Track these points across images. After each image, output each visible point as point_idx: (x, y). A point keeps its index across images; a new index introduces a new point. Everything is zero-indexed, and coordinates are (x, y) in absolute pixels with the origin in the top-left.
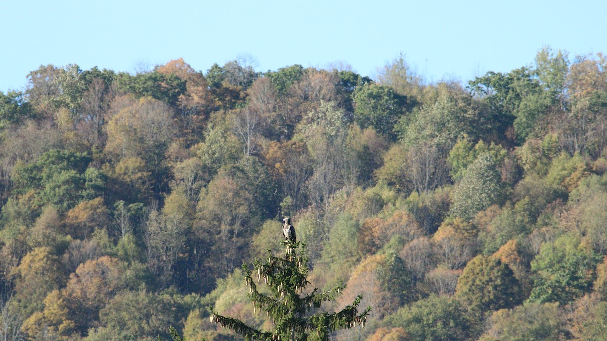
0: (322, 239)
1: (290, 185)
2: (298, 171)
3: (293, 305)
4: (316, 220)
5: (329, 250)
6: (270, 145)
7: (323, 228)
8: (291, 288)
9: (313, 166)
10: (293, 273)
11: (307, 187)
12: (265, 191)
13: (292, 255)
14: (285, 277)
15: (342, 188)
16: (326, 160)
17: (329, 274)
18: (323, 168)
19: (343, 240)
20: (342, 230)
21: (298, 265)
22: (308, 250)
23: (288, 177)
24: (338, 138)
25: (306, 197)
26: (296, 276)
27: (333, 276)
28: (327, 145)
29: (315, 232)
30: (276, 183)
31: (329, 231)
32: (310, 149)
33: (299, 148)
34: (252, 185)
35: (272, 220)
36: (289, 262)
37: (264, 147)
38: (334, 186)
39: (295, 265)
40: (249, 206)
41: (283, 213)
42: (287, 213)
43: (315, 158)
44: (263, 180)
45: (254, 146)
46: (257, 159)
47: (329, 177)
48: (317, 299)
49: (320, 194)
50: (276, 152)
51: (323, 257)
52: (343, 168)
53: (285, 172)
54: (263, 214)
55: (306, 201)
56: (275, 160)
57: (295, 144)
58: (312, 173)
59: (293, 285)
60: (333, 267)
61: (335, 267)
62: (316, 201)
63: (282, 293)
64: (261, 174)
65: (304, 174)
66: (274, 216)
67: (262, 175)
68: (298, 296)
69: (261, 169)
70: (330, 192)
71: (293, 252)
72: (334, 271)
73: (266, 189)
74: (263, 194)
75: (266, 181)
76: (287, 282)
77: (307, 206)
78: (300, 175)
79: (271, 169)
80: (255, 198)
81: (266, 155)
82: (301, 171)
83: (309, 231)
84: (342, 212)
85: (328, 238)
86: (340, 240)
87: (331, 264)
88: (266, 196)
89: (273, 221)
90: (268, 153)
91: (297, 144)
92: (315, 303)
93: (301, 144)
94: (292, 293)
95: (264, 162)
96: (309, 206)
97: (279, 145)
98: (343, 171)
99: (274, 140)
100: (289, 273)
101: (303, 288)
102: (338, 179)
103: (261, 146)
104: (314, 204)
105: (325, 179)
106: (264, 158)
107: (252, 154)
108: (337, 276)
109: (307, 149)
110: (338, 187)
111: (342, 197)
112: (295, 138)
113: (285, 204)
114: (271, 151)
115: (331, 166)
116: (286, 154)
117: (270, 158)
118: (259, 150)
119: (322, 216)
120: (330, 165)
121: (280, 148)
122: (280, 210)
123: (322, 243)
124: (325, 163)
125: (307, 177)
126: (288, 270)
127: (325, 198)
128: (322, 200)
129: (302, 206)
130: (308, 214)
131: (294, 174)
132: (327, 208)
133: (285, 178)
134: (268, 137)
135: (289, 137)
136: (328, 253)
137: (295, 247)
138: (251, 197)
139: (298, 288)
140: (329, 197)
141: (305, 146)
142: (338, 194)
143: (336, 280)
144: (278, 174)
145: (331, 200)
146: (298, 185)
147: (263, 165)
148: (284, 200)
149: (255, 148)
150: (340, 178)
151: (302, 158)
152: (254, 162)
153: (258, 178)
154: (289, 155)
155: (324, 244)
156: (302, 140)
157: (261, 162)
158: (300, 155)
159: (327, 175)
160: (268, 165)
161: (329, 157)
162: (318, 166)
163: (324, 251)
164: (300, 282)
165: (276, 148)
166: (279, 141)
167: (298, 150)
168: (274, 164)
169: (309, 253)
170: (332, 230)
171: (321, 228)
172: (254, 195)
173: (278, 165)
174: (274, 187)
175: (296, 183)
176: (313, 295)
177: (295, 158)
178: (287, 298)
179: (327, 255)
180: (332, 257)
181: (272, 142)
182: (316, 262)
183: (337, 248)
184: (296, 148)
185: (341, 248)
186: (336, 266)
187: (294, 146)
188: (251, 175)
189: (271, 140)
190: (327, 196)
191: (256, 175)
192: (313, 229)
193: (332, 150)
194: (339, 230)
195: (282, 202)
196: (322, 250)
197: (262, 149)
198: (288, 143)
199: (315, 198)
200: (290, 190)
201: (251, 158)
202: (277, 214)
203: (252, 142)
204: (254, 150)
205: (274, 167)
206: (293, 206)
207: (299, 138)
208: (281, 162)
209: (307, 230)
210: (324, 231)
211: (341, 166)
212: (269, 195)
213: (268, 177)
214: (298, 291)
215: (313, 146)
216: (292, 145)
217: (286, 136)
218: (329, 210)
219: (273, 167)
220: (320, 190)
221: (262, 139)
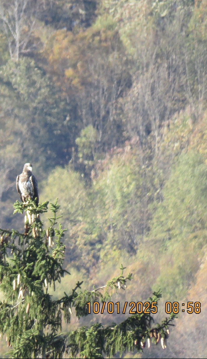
0: (151, 200)
1: (91, 107)
2: (104, 83)
3: (41, 312)
4: (140, 166)
5: (163, 219)
6: (53, 38)
7: (152, 180)
8: (36, 283)
9: (131, 73)
10: (39, 257)
11: (121, 109)
12: (49, 118)
13: (37, 225)
14: (24, 263)
15: (184, 108)
16: (153, 61)
17: (163, 260)
18: (148, 75)
19: (186, 201)
20: (185, 182)
21: (47, 244)
22: (127, 220)
23: (88, 93)
24: (174, 22)
25: (119, 127)
26: (43, 262)
27: (170, 263)
28: (157, 35)
29: (138, 188)
30: (67, 104)
31: (162, 185)
32: (126, 41)
33: (106, 40)
34: (26, 107)
35: (63, 167)
36: (31, 237)
37: (44, 40)
38: (169, 105)
39: (41, 243)
40: (22, 145)
41: (80, 155)
42: (87, 155)
43: (135, 57)
44: (45, 99)
45: (26, 40)
46: (33, 63)
47: (160, 90)
48: (82, 301)
49: (144, 120)
50: (67, 48)
51: (154, 231)
52: (184, 73)
53: (84, 83)
54: (48, 159)
55: (121, 134)
56: (64, 63)
57: (98, 33)
58: (129, 85)
59: (38, 278)
60: (170, 249)
61: (174, 247)
62: (138, 133)
63: (21, 293)
64: (40, 89)
65: (114, 85)
66: (67, 163)
67: (43, 90)
68: (48, 296)
69: (40, 81)
70: (162, 118)
71: (38, 220)
72: (172, 254)
73: (50, 115)
74: (46, 125)
75: (51, 101)
76: (29, 272)
77: (123, 142)
78: (109, 88)
79: (58, 80)
80: (32, 130)
81: (48, 55)
82: (111, 81)
83: (128, 187)
84: (184, 151)
85: (160, 198)
86: (183, 201)
87: (168, 243)
88: (49, 127)
89: (65, 171)
90: (52, 51)
91: (103, 35)
92: (78, 308)
93: (110, 33)
94: (38, 290)
95: (45, 67)
96: (127, 142)
97: (70, 36)
98: (183, 79)
99: (61, 27)
100: (33, 257)
101: (57, 282)
102: (175, 93)
103: (38, 39)
104: (135, 139)
105: (152, 94)
106: (45, 61)
107: (25, 55)
108: (179, 261)
109: (120, 42)
110: (176, 107)
111: (185, 126)
112: (98, 24)
113: (84, 140)
114: (56, 48)
115: (163, 72)
116: (83, 52)
117: (55, 61)
118: (35, 48)
119: (150, 158)
120: (161, 69)
121: (72, 42)
122: (77, 151)
123: (150, 206)
124: (151, 66)
125: (122, 91)
126: (31, 251)
127: (153, 127)
128: (148, 131)
129: (114, 143)
130: (123, 158)
131: (97, 87)
132: (158, 146)
133: (83, 94)
134: (52, 22)
135: (88, 22)
136: (162, 224)
137: (40, 212)
138: (24, 129)
139: (48, 281)
140: (160, 126)
141: (116, 36)
142: (177, 119)
143: (176, 271)
144: (70, 88)
145: (165, 130)
146: (106, 106)
147: (44, 74)
148: (83, 133)
149: (30, 43)
150: (179, 92)
151: (113, 58)
152: (28, 68)
153: (35, 95)
154: (89, 54)
155: (155, 209)
156: (110, 27)
157: (39, 68)
158: (107, 53)
159: (156, 85)
160: (53, 73)
161: (158, 56)
162: (140, 71)
163: (154, 220)
164: (52, 271)
165: (65, 42)
166: (70, 29)
167: (104, 44)
168: (63, 71)
169: (129, 224)
170: (168, 184)
171: (148, 180)
172: (29, 125)
173: (69, 72)
174: (64, 110)
175: (102, 101)
176: (74, 295)
177: (99, 59)
178: (29, 301)
179: (159, 228)
180: (169, 230)
181: (58, 32)
182: (142, 239)
183: (177, 213)
184: (100, 41)
185: (184, 215)
186: (176, 245)
187: (97, 38)
188: (23, 90)
189: (56, 28)
190: (158, 123)
191: (32, 90)
192: (134, 183)
193: (163, 42)
194: (181, 182)
195: (79, 136)
196: (151, 219)
197: (42, 44)
198: (86, 33)
199: (137, 127)
200: (93, 115)
201: (23, 60)
202: (70, 158)
203: (24, 33)
204: (27, 48)
205: (64, 75)
206: (97, 142)
207: (106, 23)
208: (74, 66)
209: (125, 185)
210: (153, 185)
211: (181, 70)
212: (56, 125)
213: (54, 94)
214: (48, 288)
215: (130, 36)
216: (94, 35)
217: (82, 21)
218: (161, 149)
219: (61, 75)
220: (145, 114)
221: (41, 28)
